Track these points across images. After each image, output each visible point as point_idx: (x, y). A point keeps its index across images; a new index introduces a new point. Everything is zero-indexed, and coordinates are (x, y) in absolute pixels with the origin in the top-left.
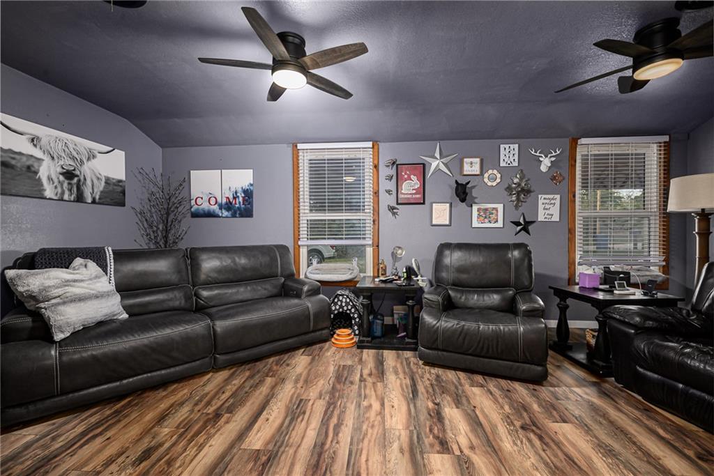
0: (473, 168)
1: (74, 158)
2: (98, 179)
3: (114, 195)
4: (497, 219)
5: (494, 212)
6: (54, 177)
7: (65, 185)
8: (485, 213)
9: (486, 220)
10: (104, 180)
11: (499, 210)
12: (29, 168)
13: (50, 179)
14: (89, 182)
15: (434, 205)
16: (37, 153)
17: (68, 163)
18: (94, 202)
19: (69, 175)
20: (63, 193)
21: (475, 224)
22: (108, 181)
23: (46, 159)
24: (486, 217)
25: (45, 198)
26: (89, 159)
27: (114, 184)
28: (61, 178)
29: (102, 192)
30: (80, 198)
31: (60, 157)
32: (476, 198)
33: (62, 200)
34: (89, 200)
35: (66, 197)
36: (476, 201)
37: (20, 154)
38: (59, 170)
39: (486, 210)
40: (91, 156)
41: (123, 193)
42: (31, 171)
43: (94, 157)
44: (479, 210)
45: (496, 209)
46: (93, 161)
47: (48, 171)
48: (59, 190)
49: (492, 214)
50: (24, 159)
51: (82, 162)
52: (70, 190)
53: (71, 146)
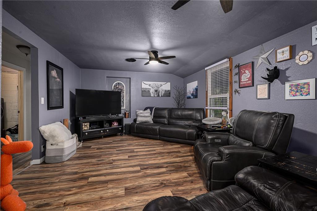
0: (284, 55)
1: (157, 87)
2: (163, 91)
3: (167, 94)
4: (309, 92)
5: (305, 86)
6: (153, 92)
7: (155, 93)
8: (297, 88)
9: (298, 94)
10: (164, 91)
11: (310, 84)
12: (148, 91)
13: (152, 92)
14: (161, 92)
15: (258, 86)
16: (150, 88)
17: (156, 88)
18: (162, 96)
19: (156, 91)
20: (155, 95)
21: (288, 96)
22: (165, 91)
23: (152, 88)
24: (297, 91)
25: (151, 96)
26: (161, 86)
27: (167, 91)
28: (155, 92)
29: (164, 94)
30: (158, 96)
31: (154, 87)
32: (289, 77)
33: (154, 96)
34: (161, 96)
35: (155, 96)
36: (289, 79)
37: (147, 88)
38: (154, 90)
39: (298, 85)
40: (161, 85)
41: (170, 93)
42: (149, 91)
43: (162, 86)
44: (291, 86)
45: (308, 84)
46: (162, 87)
47: (152, 91)
48: (154, 95)
49: (304, 88)
50: (148, 89)
51: (159, 87)
52: (156, 94)
53: (157, 84)
